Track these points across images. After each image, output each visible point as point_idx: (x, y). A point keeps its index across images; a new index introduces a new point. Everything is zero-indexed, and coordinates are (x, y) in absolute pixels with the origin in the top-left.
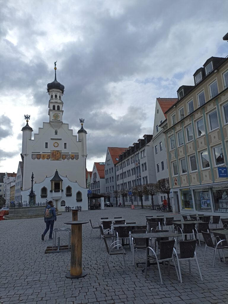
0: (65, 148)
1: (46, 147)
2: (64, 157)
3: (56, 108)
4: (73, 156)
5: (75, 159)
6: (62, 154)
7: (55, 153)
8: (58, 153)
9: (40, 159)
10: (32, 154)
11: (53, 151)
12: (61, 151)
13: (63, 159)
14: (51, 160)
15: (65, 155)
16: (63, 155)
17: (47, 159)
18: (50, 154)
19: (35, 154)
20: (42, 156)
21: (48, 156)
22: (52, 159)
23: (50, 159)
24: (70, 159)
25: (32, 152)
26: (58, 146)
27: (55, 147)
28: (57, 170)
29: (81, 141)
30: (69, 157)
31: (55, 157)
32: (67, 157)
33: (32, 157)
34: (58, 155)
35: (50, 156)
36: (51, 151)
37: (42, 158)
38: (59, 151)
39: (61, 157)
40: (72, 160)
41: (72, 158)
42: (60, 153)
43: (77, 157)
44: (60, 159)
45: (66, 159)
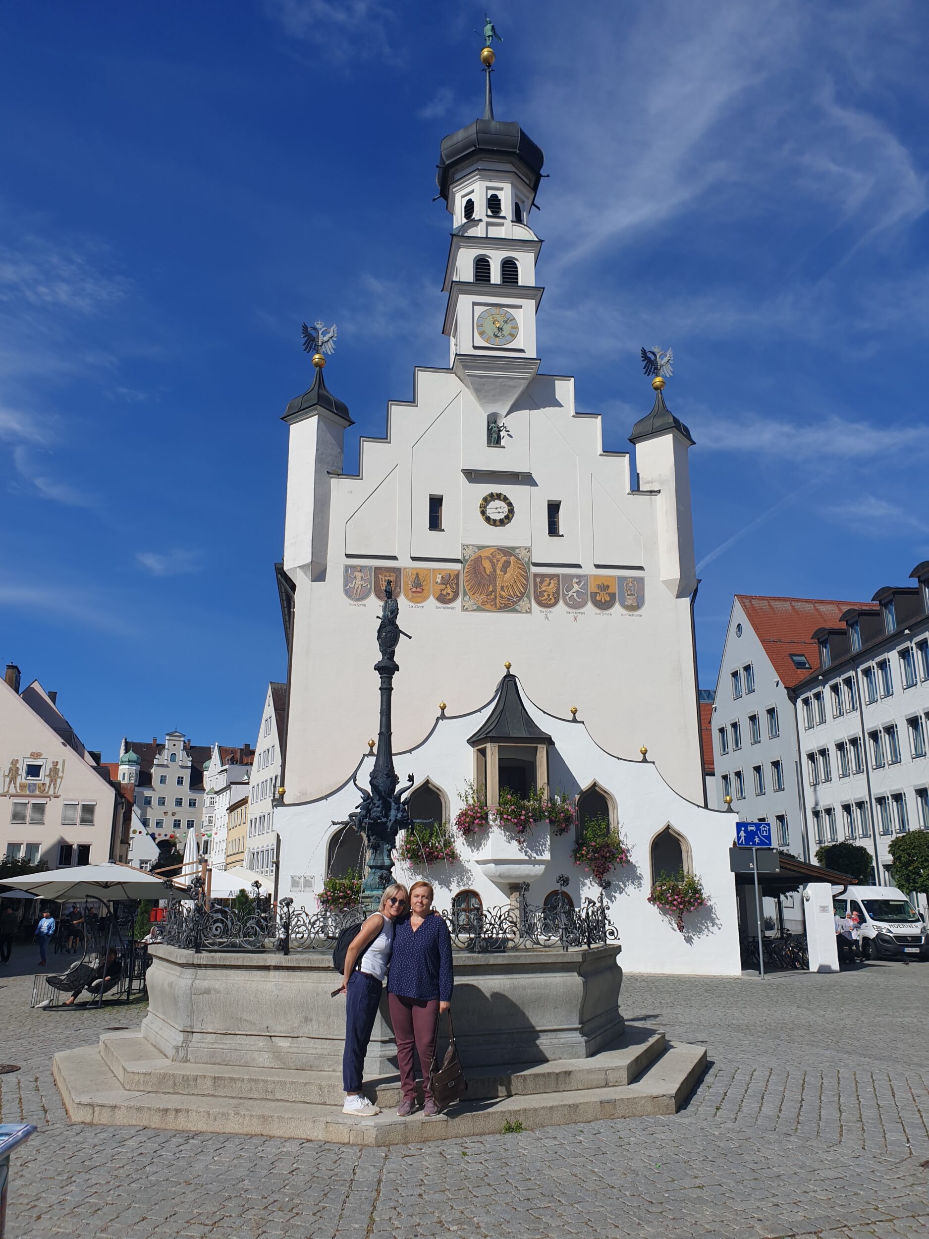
0: (553, 530)
1: (435, 523)
2: (549, 589)
3: (496, 277)
4: (604, 588)
5: (617, 608)
6: (535, 570)
10: (347, 567)
11: (480, 548)
12: (528, 549)
13: (540, 604)
14: (465, 609)
15: (552, 577)
16: (543, 576)
17: (443, 599)
18: (458, 566)
19: (361, 569)
22: (469, 604)
23: (458, 603)
24: (590, 605)
25: (348, 556)
26: (507, 517)
27: (492, 522)
28: (508, 671)
29: (659, 491)
30: (577, 592)
31: (491, 589)
32: (570, 593)
33: (346, 584)
34: (507, 576)
35: (457, 584)
36: (464, 547)
37: (410, 596)
38: (517, 551)
39: (525, 589)
40: (598, 611)
41: (598, 598)
42: (524, 566)
43: (631, 595)
44: (521, 603)
45: (561, 602)
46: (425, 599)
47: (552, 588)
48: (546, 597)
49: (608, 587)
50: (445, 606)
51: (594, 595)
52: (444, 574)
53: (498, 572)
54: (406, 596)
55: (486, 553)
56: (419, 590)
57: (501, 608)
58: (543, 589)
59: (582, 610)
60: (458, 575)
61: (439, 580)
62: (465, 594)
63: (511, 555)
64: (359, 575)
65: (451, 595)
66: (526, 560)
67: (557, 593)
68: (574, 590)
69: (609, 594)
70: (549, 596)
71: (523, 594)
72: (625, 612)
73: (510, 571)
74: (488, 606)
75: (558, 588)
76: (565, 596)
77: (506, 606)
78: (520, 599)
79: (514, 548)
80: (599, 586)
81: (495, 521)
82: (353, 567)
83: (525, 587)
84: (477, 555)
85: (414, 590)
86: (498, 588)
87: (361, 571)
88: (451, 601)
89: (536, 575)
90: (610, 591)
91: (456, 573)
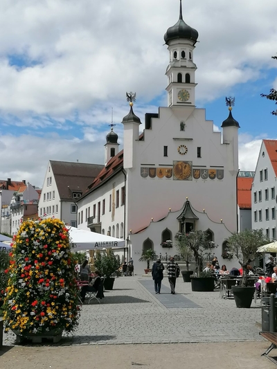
0: (199, 156)
1: (166, 155)
2: (197, 173)
3: (184, 79)
4: (213, 173)
6: (193, 168)
7: (180, 166)
8: (186, 166)
9: (154, 176)
10: (141, 168)
11: (178, 161)
12: (192, 162)
13: (195, 178)
14: (174, 180)
15: (198, 170)
16: (196, 170)
17: (168, 177)
18: (172, 167)
20: (158, 172)
21: (168, 172)
22: (175, 178)
23: (172, 178)
24: (208, 178)
25: (141, 164)
26: (186, 152)
27: (181, 154)
28: (187, 200)
29: (229, 144)
30: (205, 174)
31: (181, 174)
33: (141, 173)
34: (186, 170)
35: (172, 172)
36: (174, 161)
37: (159, 176)
38: (188, 162)
40: (211, 180)
41: (211, 176)
42: (191, 167)
43: (220, 175)
45: (200, 177)
46: (163, 177)
47: (198, 173)
48: (196, 176)
50: (168, 179)
52: (168, 169)
53: (183, 168)
55: (179, 163)
57: (184, 179)
60: (172, 169)
62: (174, 175)
64: (145, 170)
65: (170, 175)
66: (191, 165)
67: (199, 175)
69: (214, 175)
71: (190, 175)
72: (218, 180)
73: (186, 168)
74: (180, 179)
76: (201, 175)
80: (211, 172)
82: (143, 168)
83: (191, 173)
86: (183, 173)
88: (170, 177)
89: (193, 170)
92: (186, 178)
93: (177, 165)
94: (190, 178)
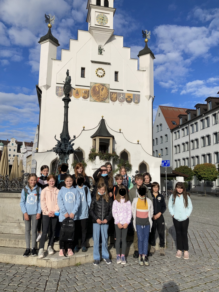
0: (116, 80)
1: (83, 75)
3: (102, 4)
4: (129, 97)
6: (111, 91)
7: (97, 88)
10: (57, 87)
11: (95, 83)
12: (109, 85)
13: (112, 100)
14: (90, 101)
16: (113, 93)
17: (84, 98)
18: (89, 88)
20: (74, 92)
22: (92, 99)
23: (89, 99)
24: (125, 101)
25: (57, 83)
26: (103, 75)
27: (99, 76)
28: (103, 118)
29: (145, 71)
30: (122, 98)
31: (98, 95)
32: (120, 98)
33: (56, 92)
34: (103, 92)
35: (89, 93)
36: (91, 83)
37: (75, 96)
38: (106, 85)
39: (108, 96)
40: (127, 103)
41: (128, 100)
42: (108, 89)
43: (136, 99)
44: (106, 100)
45: (117, 100)
46: (79, 97)
47: (115, 96)
48: (113, 99)
49: (130, 97)
50: (85, 99)
51: (126, 99)
52: (85, 90)
53: (100, 91)
54: (74, 96)
55: (97, 85)
56: (77, 94)
57: (101, 101)
58: (113, 96)
59: (123, 103)
60: (89, 91)
61: (83, 92)
62: (91, 96)
63: (104, 86)
64: (60, 89)
65: (87, 96)
66: (108, 88)
67: (116, 98)
68: (121, 97)
69: (131, 99)
70: (114, 98)
71: (107, 97)
72: (134, 104)
73: (104, 90)
74: (97, 100)
75: (117, 96)
76: (119, 99)
77: (102, 101)
78: (106, 99)
79: (105, 84)
80: (128, 96)
81: (100, 76)
82: (59, 87)
83: (108, 95)
84: (94, 86)
85: (76, 94)
86: (100, 95)
87: (61, 88)
88: (87, 98)
89: (111, 92)
90: (131, 98)
91: (88, 90)
92: (103, 100)
93: (95, 87)
94: (107, 100)
